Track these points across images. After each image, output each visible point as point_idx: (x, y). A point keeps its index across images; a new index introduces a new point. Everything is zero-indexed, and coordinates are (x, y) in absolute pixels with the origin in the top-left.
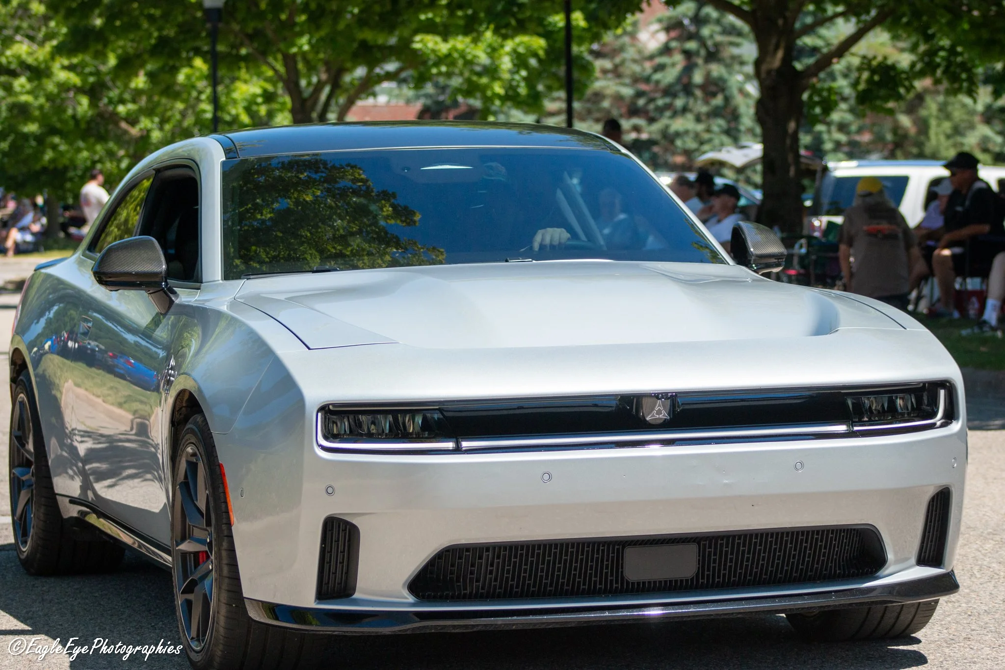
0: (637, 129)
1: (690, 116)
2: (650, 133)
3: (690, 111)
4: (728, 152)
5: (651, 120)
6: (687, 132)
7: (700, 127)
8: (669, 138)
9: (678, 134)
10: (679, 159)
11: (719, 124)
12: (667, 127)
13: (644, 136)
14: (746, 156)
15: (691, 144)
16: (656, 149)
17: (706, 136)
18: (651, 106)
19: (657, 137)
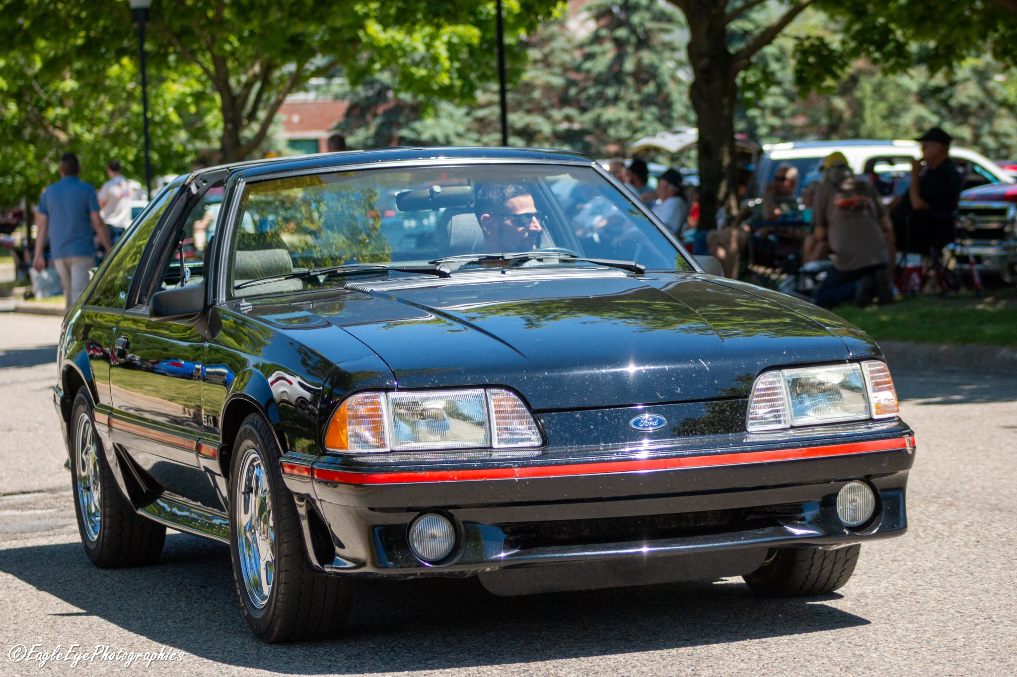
0: (569, 119)
1: (622, 105)
2: (581, 123)
3: (622, 99)
4: (663, 137)
5: (583, 110)
6: (619, 121)
7: (633, 115)
8: (601, 127)
9: (610, 123)
10: (613, 148)
11: (652, 112)
12: (599, 116)
13: (576, 126)
14: (681, 141)
15: (624, 133)
16: (588, 139)
17: (639, 124)
18: (583, 96)
19: (588, 126)
